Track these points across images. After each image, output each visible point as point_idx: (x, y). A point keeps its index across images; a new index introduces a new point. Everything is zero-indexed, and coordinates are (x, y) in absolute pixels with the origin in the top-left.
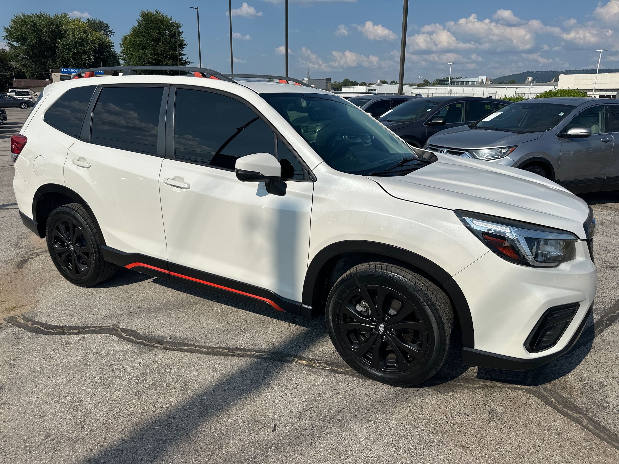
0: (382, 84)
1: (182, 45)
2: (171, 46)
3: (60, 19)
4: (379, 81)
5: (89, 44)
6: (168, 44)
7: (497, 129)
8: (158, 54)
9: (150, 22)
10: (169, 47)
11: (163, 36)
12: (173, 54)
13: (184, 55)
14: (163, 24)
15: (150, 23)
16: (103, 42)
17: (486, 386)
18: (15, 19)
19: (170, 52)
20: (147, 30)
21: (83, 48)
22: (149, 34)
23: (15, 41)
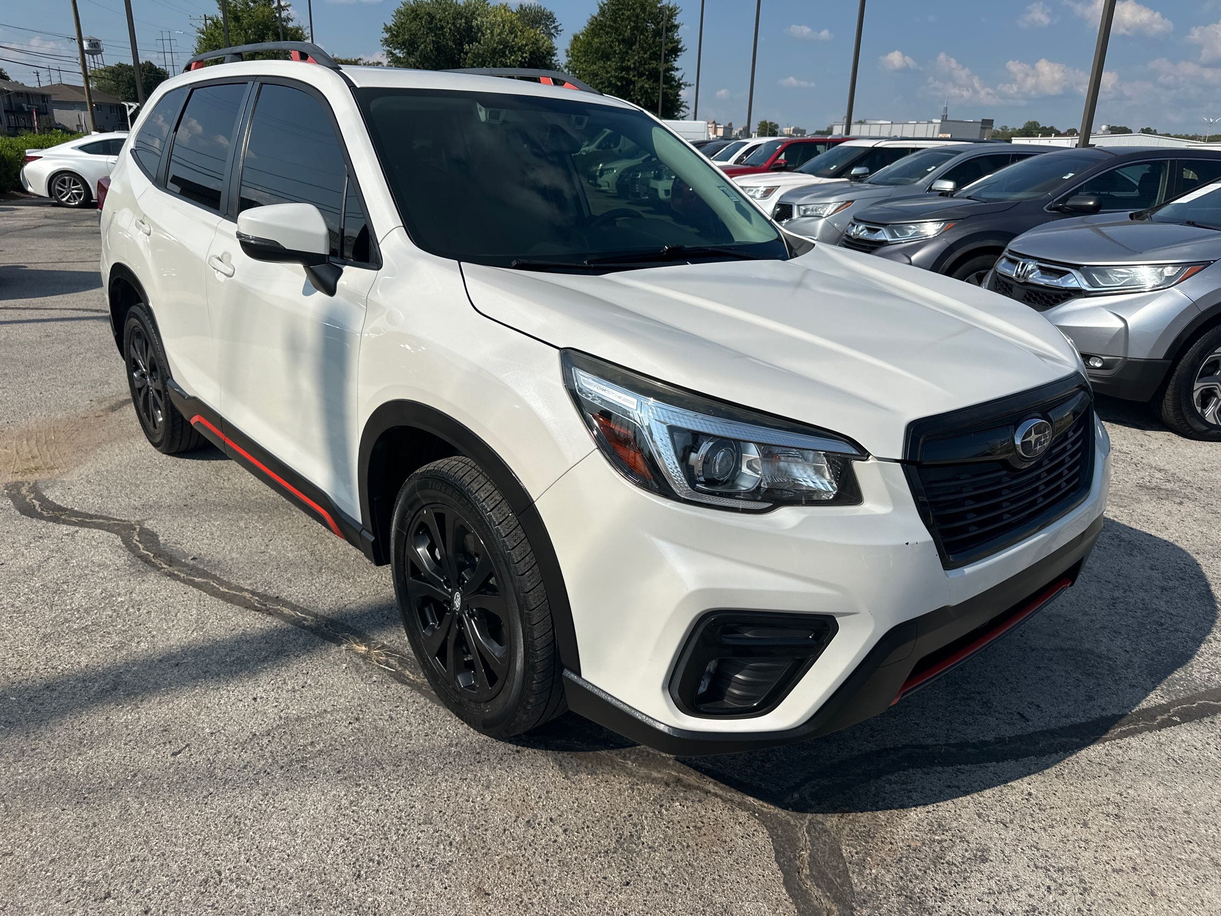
0: (1112, 134)
1: (675, 51)
2: (654, 53)
3: (475, 6)
4: (1104, 127)
5: (515, 52)
6: (650, 48)
7: (1191, 223)
8: (627, 69)
9: (620, 6)
10: (651, 53)
11: (642, 33)
12: (655, 68)
13: (677, 69)
14: (644, 10)
15: (620, 9)
16: (538, 49)
17: (678, 781)
18: (403, 9)
19: (650, 64)
20: (615, 21)
21: (503, 60)
22: (617, 29)
23: (398, 48)
